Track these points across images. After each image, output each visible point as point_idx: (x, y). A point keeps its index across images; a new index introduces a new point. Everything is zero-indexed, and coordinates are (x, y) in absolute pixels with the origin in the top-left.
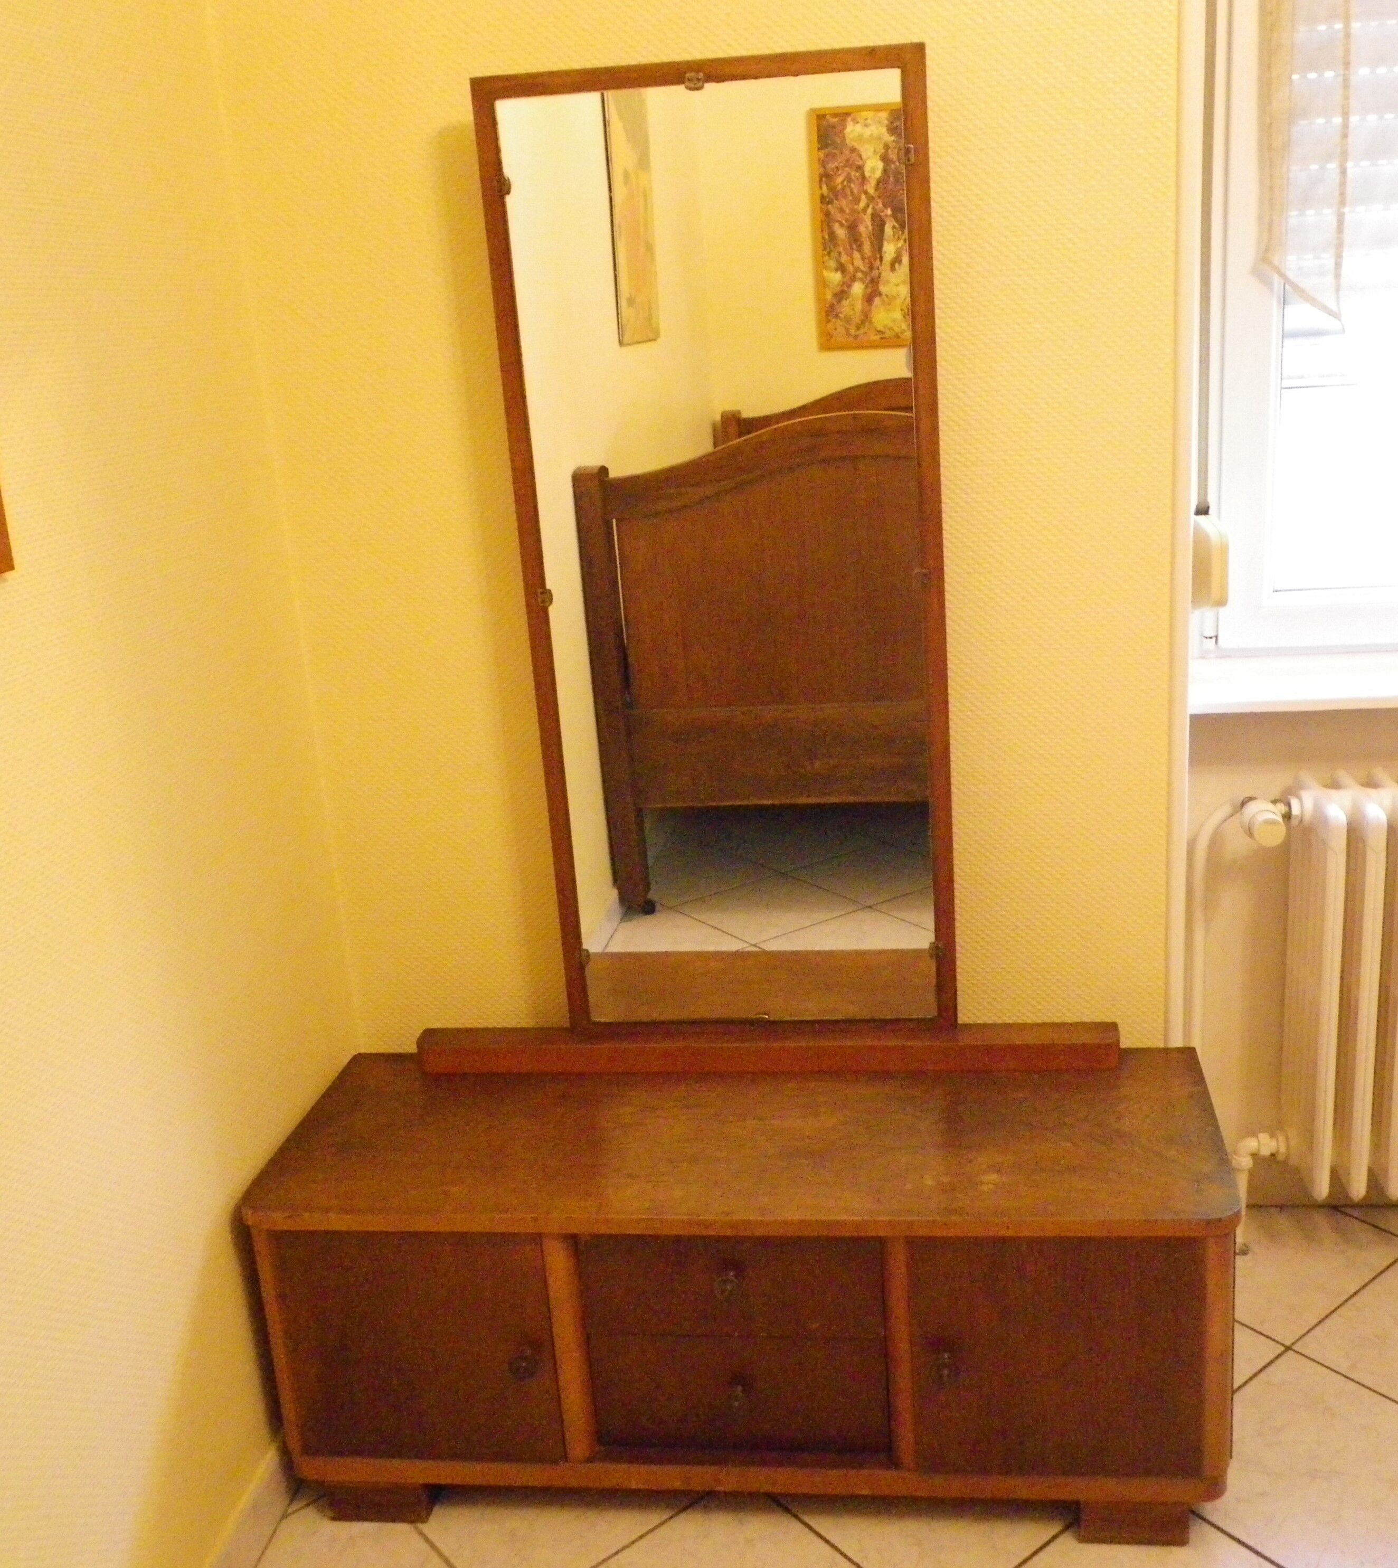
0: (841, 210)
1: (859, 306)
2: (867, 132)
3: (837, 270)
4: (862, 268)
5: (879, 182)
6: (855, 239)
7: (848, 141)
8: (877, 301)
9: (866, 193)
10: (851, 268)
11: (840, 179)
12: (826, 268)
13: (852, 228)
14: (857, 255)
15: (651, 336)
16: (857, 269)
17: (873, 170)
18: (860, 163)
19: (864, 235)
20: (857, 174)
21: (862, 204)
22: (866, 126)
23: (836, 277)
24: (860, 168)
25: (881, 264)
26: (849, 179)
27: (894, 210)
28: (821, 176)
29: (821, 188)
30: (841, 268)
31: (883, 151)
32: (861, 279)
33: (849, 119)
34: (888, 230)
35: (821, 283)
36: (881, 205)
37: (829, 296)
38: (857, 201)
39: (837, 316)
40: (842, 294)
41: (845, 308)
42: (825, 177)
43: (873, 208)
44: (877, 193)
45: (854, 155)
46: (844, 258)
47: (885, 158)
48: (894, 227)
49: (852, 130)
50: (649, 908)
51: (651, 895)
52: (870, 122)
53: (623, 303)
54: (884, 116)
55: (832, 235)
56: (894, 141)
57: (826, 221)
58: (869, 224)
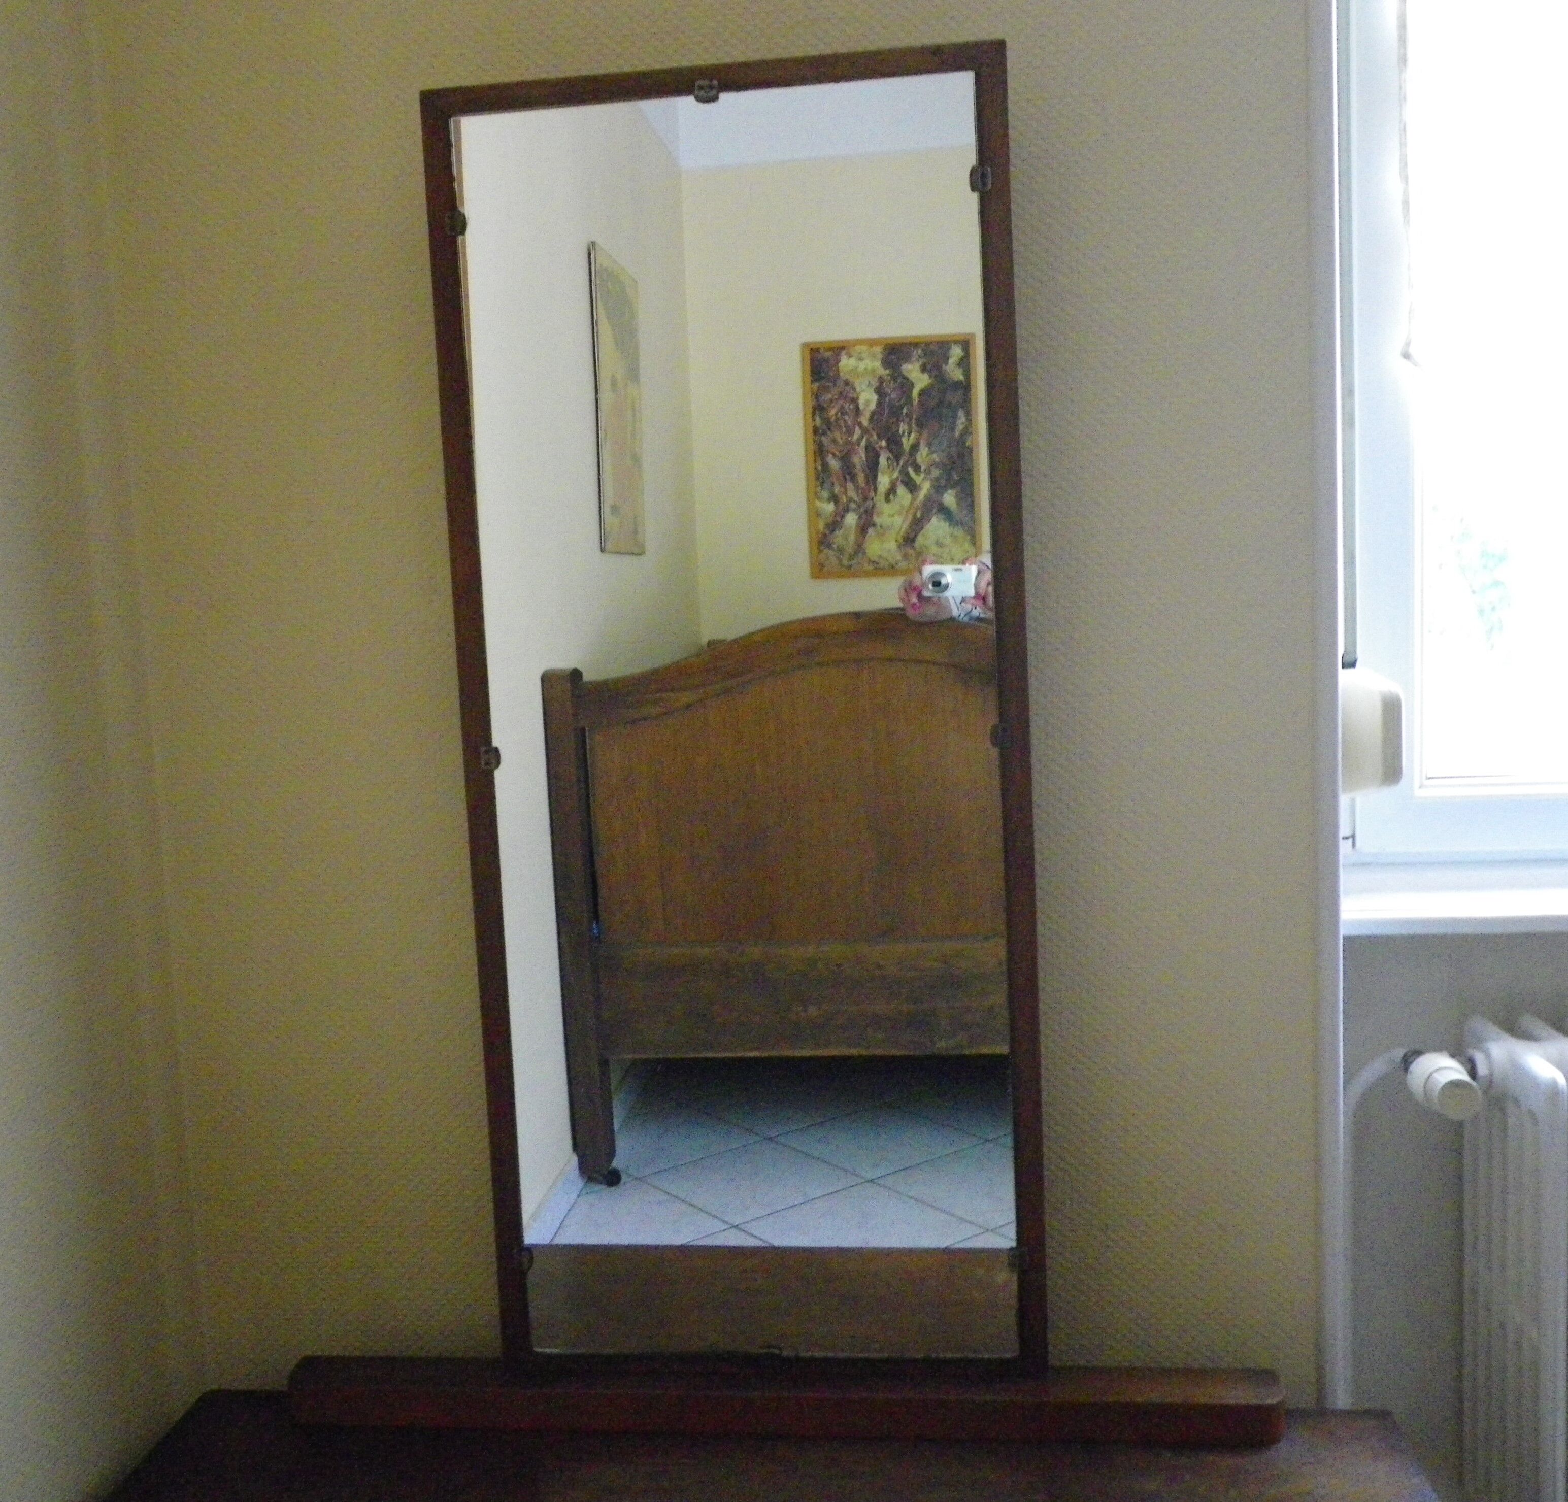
0: (834, 441)
1: (852, 537)
2: (862, 366)
3: (829, 500)
4: (856, 499)
5: (873, 414)
6: (848, 472)
7: (841, 374)
8: (871, 531)
9: (860, 425)
10: (844, 499)
11: (833, 412)
12: (819, 498)
13: (846, 459)
14: (850, 486)
15: (636, 550)
16: (851, 500)
17: (867, 403)
18: (855, 396)
19: (858, 467)
20: (851, 407)
21: (856, 437)
22: (861, 359)
23: (830, 507)
24: (855, 401)
25: (875, 496)
26: (842, 410)
27: (888, 441)
28: (815, 409)
29: (814, 420)
30: (834, 498)
31: (877, 384)
32: (854, 510)
33: (843, 353)
34: (883, 461)
35: (814, 514)
36: (875, 437)
37: (821, 526)
38: (850, 432)
39: (829, 546)
40: (834, 525)
41: (838, 537)
42: (818, 409)
43: (867, 440)
44: (871, 426)
45: (847, 388)
46: (837, 489)
47: (879, 391)
48: (888, 459)
49: (846, 364)
50: (613, 1179)
51: (615, 1164)
52: (864, 355)
53: (607, 509)
54: (878, 350)
55: (825, 466)
56: (888, 375)
57: (819, 452)
58: (863, 455)
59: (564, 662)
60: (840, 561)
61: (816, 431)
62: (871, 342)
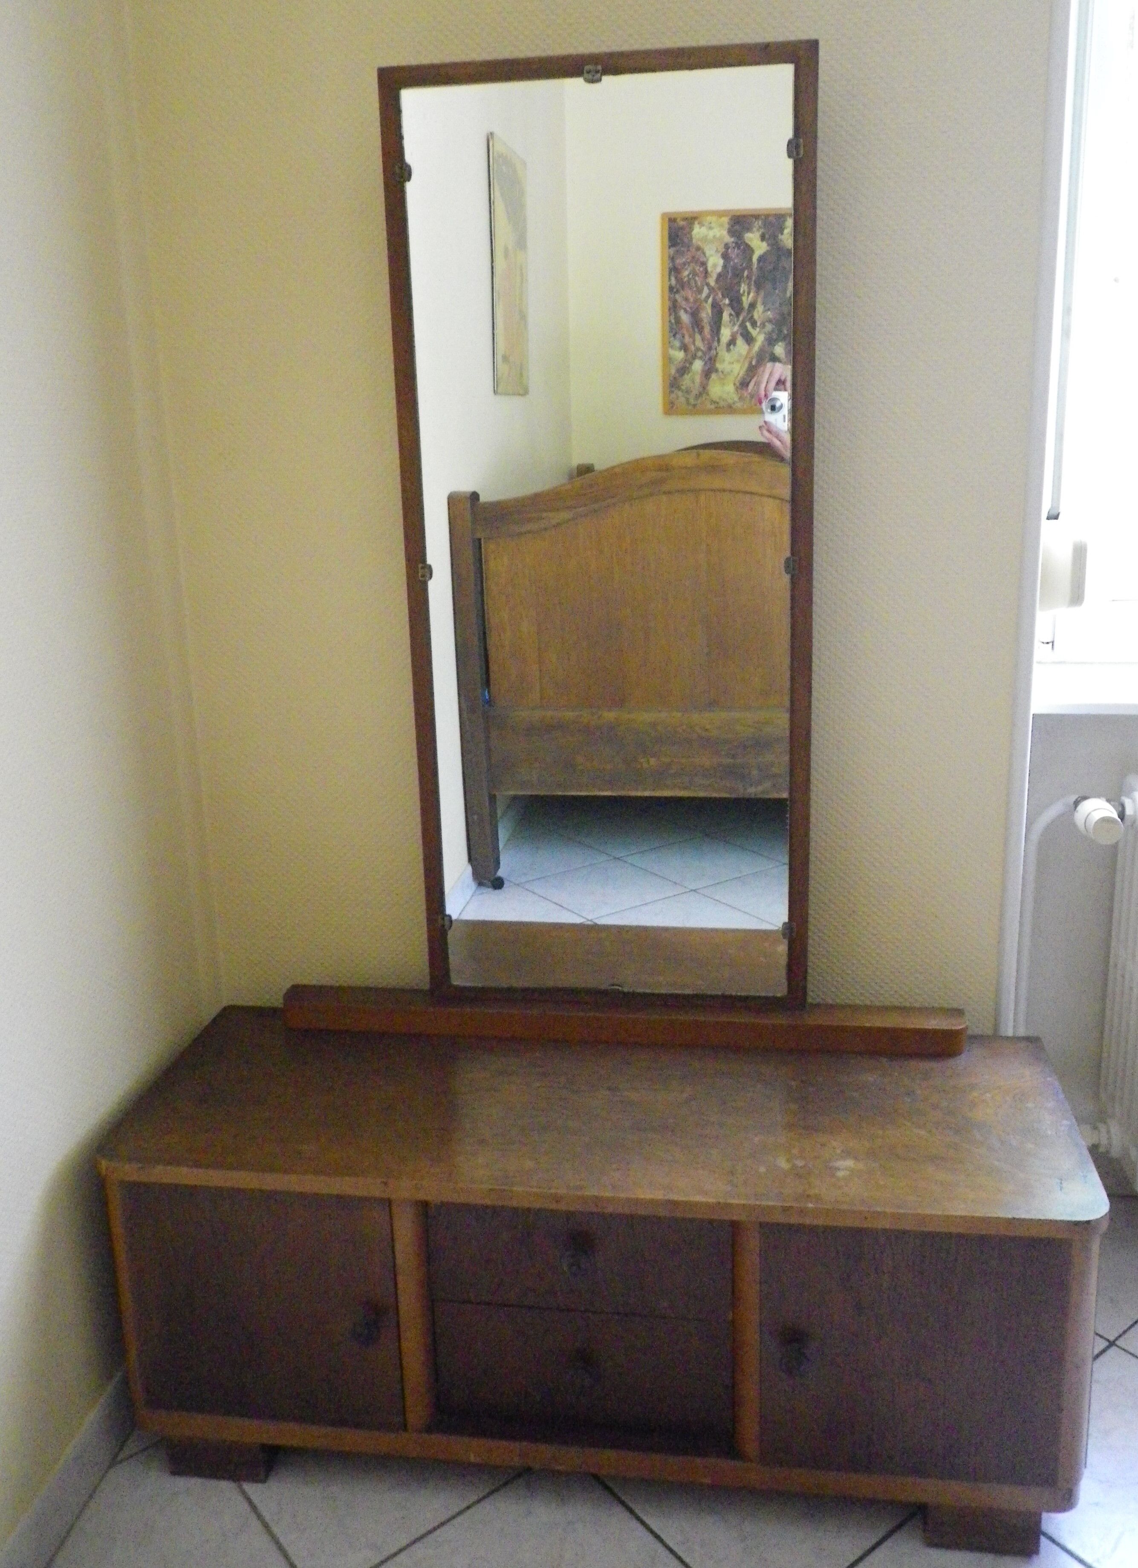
0: (686, 299)
1: (698, 379)
2: (711, 234)
3: (680, 349)
4: (702, 348)
5: (720, 275)
6: (697, 323)
7: (694, 241)
8: (714, 376)
9: (708, 285)
10: (692, 348)
11: (686, 273)
12: (672, 347)
13: (695, 315)
14: (698, 337)
15: (521, 392)
16: (698, 349)
17: (715, 266)
18: (705, 259)
19: (705, 321)
20: (701, 269)
21: (704, 295)
22: (710, 228)
23: (680, 355)
24: (704, 264)
25: (719, 346)
26: (694, 273)
27: (731, 301)
28: (670, 270)
29: (670, 279)
30: (684, 348)
31: (724, 250)
32: (701, 358)
33: (696, 223)
34: (726, 316)
35: (667, 360)
36: (720, 296)
37: (673, 371)
38: (700, 291)
39: (679, 388)
40: (683, 370)
41: (686, 381)
42: (674, 270)
43: (714, 299)
44: (717, 286)
45: (699, 253)
46: (687, 339)
47: (725, 256)
48: (731, 315)
49: (698, 232)
50: (498, 884)
51: (500, 873)
52: (713, 225)
53: (499, 358)
54: (725, 220)
55: (678, 320)
56: (733, 242)
57: (673, 308)
58: (710, 311)
59: (466, 486)
60: (687, 399)
61: (671, 289)
62: (720, 214)
